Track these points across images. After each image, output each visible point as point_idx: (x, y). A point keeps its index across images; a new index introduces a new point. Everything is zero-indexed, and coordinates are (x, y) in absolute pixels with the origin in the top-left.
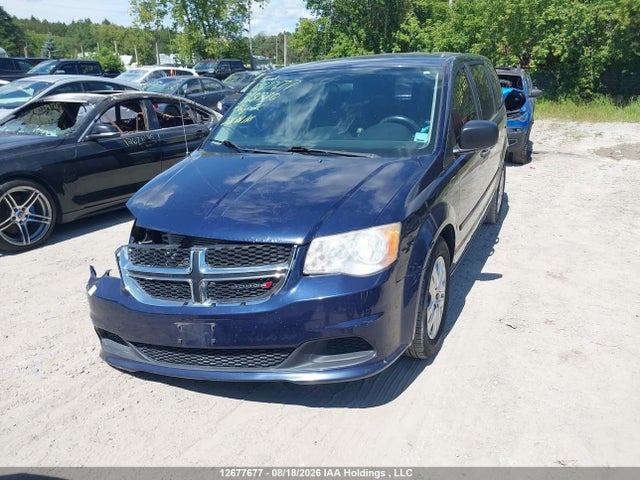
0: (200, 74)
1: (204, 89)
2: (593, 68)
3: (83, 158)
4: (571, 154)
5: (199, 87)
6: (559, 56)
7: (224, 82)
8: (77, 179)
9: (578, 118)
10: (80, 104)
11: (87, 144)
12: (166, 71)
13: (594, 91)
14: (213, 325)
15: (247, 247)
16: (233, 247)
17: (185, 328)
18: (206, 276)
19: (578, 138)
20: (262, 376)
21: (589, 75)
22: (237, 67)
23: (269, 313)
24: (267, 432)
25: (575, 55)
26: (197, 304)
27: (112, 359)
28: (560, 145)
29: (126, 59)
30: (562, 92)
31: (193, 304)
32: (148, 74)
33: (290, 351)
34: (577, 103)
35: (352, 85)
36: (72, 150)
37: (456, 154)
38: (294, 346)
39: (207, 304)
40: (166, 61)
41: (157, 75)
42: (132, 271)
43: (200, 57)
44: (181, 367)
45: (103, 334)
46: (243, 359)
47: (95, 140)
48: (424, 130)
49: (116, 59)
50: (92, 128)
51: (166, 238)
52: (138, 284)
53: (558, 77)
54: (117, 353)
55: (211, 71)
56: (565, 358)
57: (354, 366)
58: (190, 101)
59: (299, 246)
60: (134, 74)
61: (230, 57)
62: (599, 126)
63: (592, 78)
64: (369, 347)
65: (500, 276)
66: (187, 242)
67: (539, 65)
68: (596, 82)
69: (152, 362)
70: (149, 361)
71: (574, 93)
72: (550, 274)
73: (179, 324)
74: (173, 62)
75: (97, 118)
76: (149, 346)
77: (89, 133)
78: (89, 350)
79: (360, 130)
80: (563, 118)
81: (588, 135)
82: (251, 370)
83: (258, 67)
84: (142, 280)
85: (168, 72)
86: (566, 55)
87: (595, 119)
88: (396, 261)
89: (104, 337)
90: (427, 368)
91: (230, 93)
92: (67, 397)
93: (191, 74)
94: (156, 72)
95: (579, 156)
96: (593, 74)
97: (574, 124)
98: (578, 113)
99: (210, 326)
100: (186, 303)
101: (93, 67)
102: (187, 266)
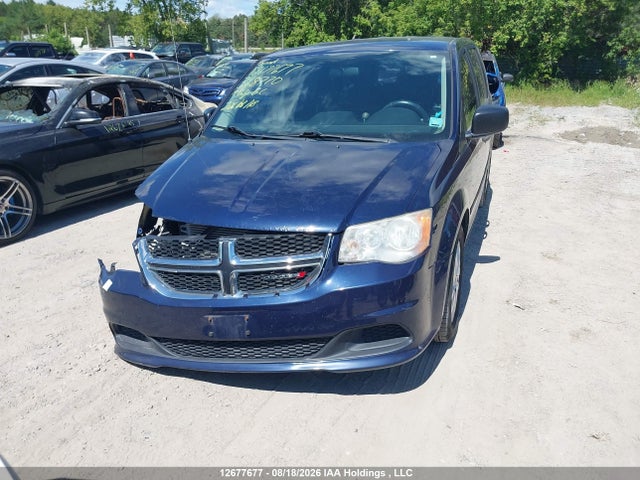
0: (159, 57)
1: (168, 73)
2: (552, 54)
3: (64, 146)
4: (539, 138)
5: (163, 71)
6: (519, 42)
7: (186, 65)
8: (56, 167)
9: (540, 103)
10: (49, 88)
11: (64, 131)
12: (124, 54)
13: (553, 75)
14: (247, 317)
15: (279, 236)
16: (264, 237)
17: (216, 321)
18: (237, 267)
19: (543, 122)
20: (297, 367)
21: (548, 60)
22: (198, 50)
23: (305, 303)
24: (306, 422)
25: (535, 40)
26: (227, 297)
27: (127, 356)
28: (527, 128)
29: (76, 41)
30: (522, 77)
31: (223, 296)
32: (105, 57)
33: (326, 340)
34: (537, 89)
35: (357, 69)
36: (51, 137)
37: (468, 139)
38: (332, 335)
39: (237, 295)
40: (120, 44)
41: (115, 58)
42: (153, 264)
43: (156, 40)
44: (210, 360)
45: (117, 330)
46: (278, 350)
47: (74, 126)
48: (437, 114)
49: (67, 42)
50: (71, 113)
51: (185, 229)
52: (160, 278)
53: (517, 62)
54: (136, 349)
55: (170, 54)
56: (576, 336)
57: (391, 354)
58: (168, 86)
59: (334, 234)
60: (92, 57)
61: (189, 41)
62: (561, 111)
63: (550, 63)
64: (404, 333)
65: (497, 259)
66: (212, 233)
67: (499, 51)
68: (554, 67)
69: (177, 357)
70: (173, 356)
71: (534, 78)
72: (545, 255)
73: (210, 317)
74: (128, 44)
75: (74, 102)
76: (174, 341)
77: (67, 119)
78: (100, 347)
79: (365, 115)
80: (525, 102)
81: (552, 120)
82: (286, 360)
83: (218, 51)
84: (166, 273)
85: (127, 55)
86: (526, 40)
87: (555, 103)
88: (429, 248)
89: (118, 333)
90: (448, 350)
91: (195, 78)
92: (88, 397)
93: (151, 57)
94: (113, 55)
95: (547, 140)
96: (551, 59)
97: (537, 108)
98: (539, 98)
99: (244, 318)
100: (215, 296)
101: (45, 50)
102: (216, 258)
